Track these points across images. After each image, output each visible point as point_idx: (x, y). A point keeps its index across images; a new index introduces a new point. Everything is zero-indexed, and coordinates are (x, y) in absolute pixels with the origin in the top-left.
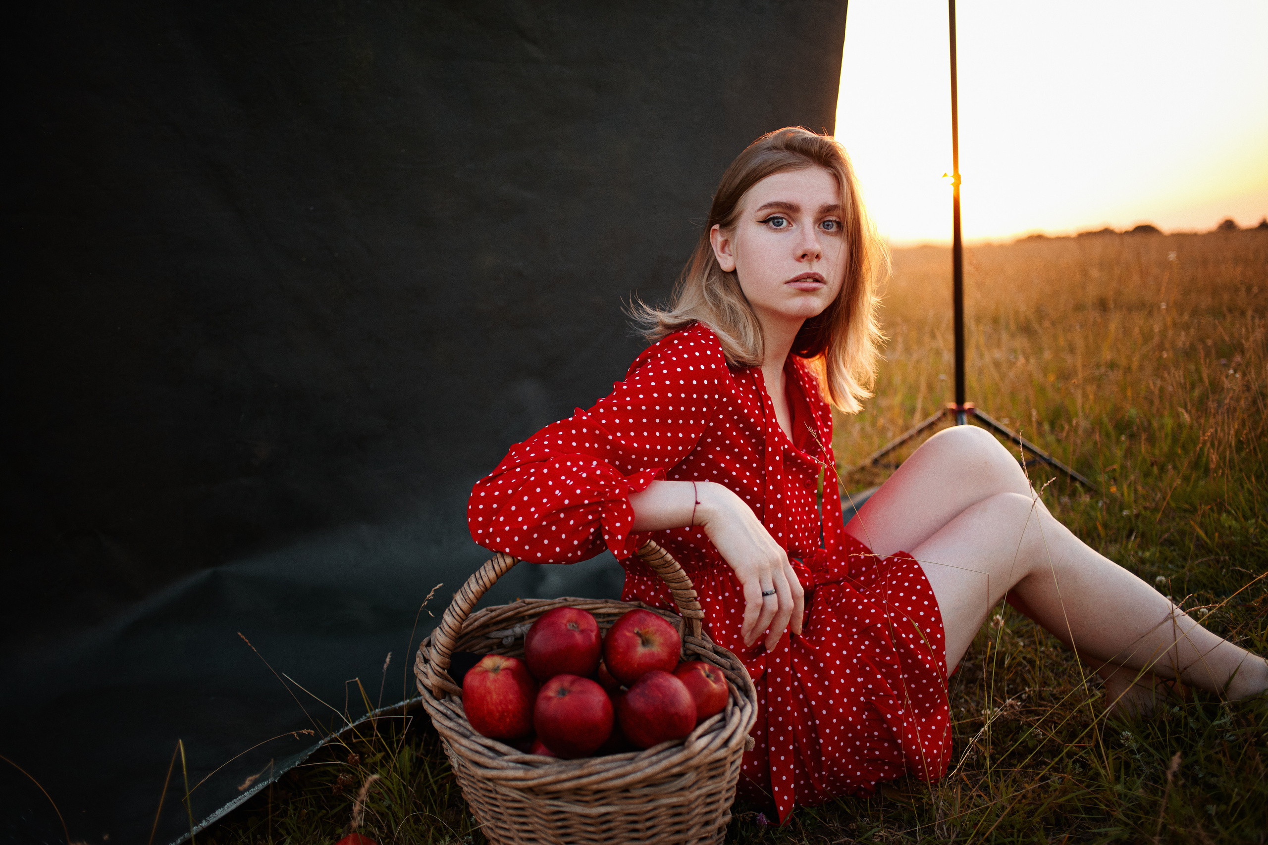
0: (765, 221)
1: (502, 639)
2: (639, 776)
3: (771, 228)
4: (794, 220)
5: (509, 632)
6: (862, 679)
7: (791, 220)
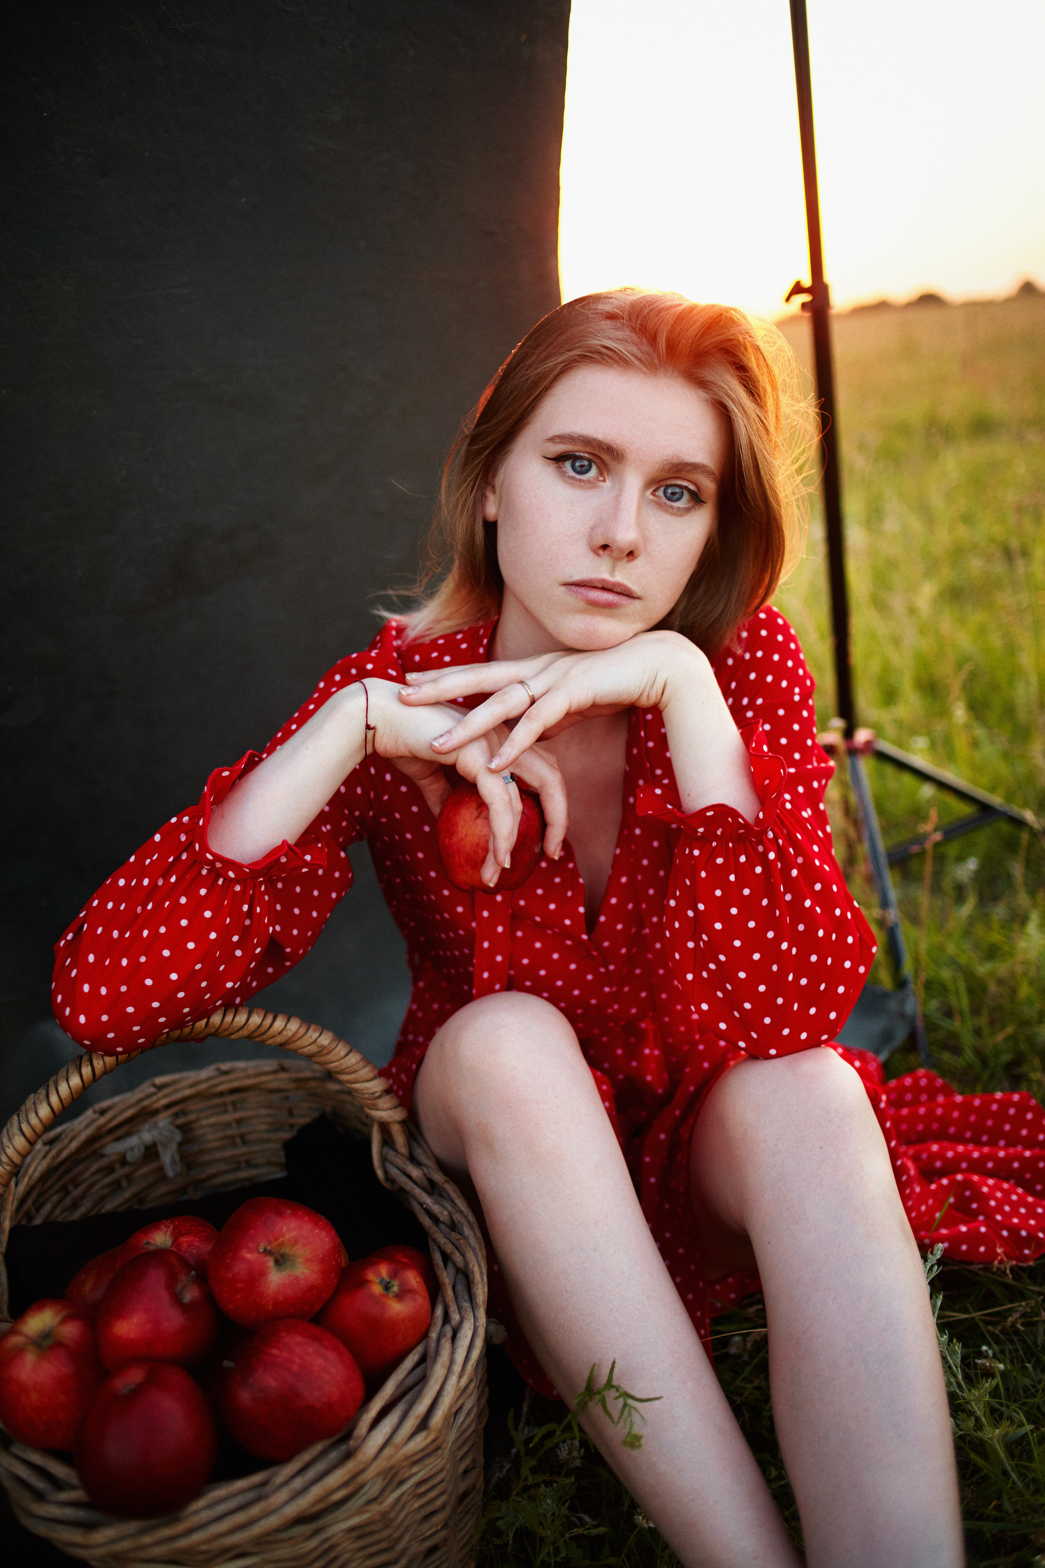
1: (125, 1153)
4: (609, 471)
7: (606, 470)
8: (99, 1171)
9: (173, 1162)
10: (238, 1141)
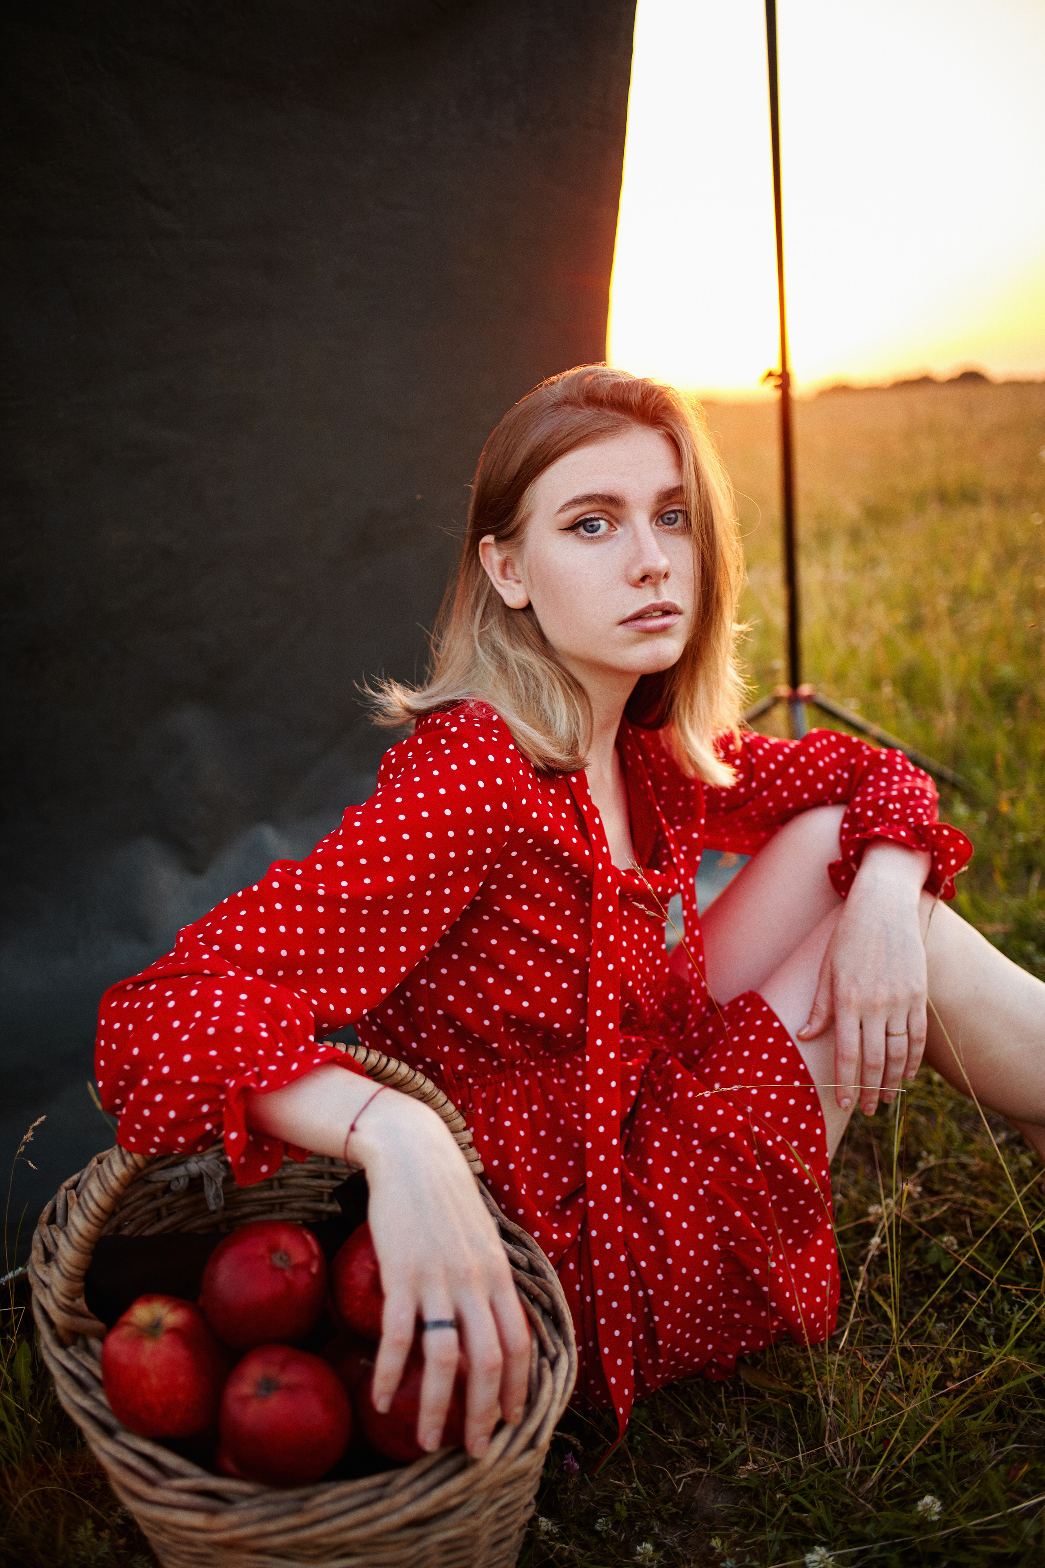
0: (573, 527)
1: (170, 1182)
2: (395, 1519)
3: (582, 537)
4: (617, 520)
5: (180, 1171)
6: (714, 1217)
7: (614, 521)
8: (144, 1196)
9: (217, 1196)
10: (276, 1184)
